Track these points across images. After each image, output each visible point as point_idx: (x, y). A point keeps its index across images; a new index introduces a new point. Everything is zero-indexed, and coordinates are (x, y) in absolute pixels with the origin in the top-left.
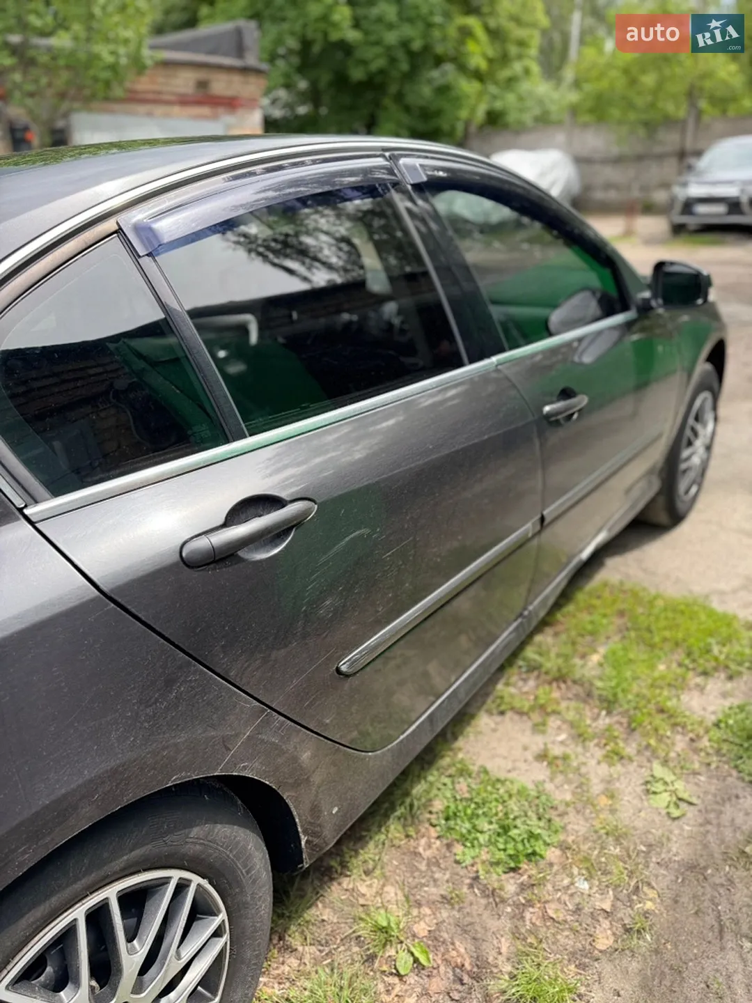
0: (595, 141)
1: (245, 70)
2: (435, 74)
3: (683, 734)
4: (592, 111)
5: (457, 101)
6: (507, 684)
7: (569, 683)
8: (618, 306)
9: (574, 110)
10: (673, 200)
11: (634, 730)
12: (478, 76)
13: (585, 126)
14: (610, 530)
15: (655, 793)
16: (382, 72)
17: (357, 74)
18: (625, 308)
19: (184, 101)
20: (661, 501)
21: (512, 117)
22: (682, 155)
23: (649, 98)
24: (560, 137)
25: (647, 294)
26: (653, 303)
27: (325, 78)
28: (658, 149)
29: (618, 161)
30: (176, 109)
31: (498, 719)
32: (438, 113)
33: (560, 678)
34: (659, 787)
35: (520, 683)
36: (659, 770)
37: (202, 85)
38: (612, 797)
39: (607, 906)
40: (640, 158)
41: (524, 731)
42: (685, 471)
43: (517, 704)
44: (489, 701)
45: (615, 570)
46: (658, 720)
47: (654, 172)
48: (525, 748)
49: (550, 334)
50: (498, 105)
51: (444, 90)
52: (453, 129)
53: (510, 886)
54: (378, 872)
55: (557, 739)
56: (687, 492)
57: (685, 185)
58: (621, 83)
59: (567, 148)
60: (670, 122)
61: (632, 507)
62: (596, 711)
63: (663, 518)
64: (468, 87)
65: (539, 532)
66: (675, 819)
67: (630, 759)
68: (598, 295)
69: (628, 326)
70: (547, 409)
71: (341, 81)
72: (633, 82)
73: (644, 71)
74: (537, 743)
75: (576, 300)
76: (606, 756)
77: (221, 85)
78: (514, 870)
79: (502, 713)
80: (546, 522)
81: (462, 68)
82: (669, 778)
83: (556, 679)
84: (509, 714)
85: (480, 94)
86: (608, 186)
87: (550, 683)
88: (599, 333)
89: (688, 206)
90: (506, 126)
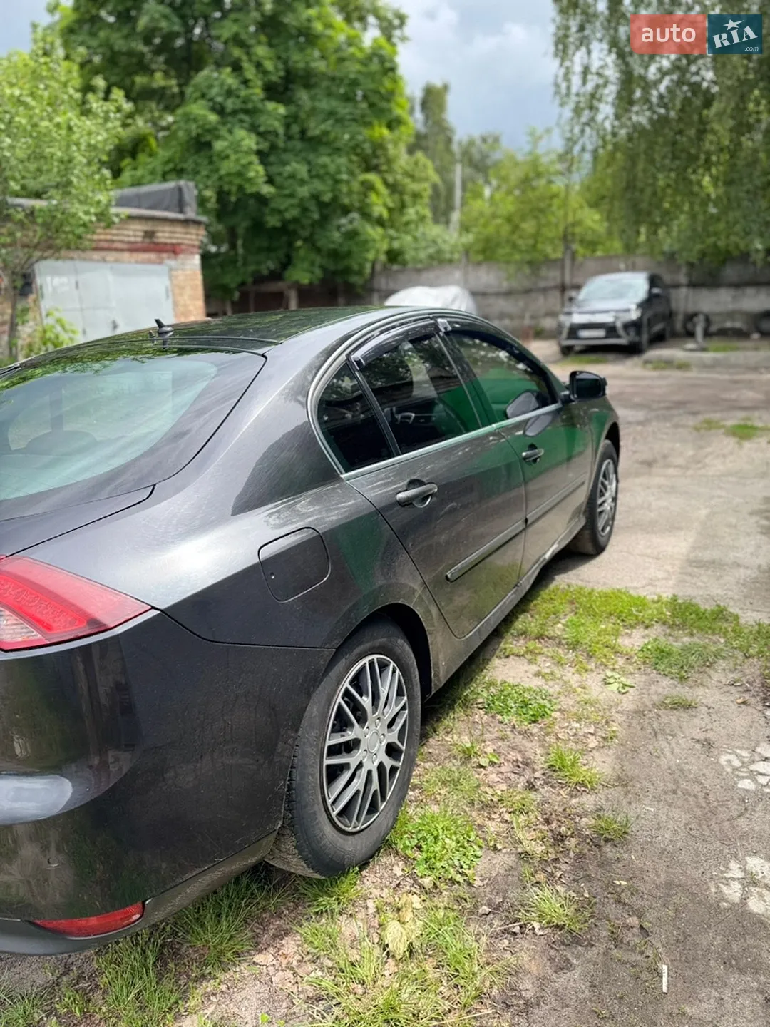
0: (487, 277)
1: (187, 222)
2: (343, 221)
3: (622, 657)
4: (483, 251)
5: (365, 245)
6: (506, 643)
7: (546, 639)
8: (549, 401)
9: (467, 251)
10: (560, 326)
11: (591, 657)
12: (380, 222)
13: (479, 263)
14: (559, 543)
15: (609, 683)
16: (295, 220)
17: (273, 221)
18: (554, 402)
19: (133, 249)
20: (587, 532)
21: (409, 256)
22: (563, 288)
23: (531, 242)
24: (458, 275)
25: (567, 393)
26: (572, 397)
27: (243, 225)
28: (542, 284)
29: (509, 294)
30: (126, 255)
31: (506, 660)
32: (349, 254)
33: (540, 637)
34: (611, 680)
35: (515, 642)
36: (609, 673)
37: (149, 235)
38: (584, 688)
39: (592, 731)
40: (527, 291)
41: (523, 665)
42: (601, 512)
43: (516, 651)
44: (497, 652)
45: (562, 581)
46: (606, 650)
47: (540, 303)
48: (526, 672)
49: (508, 418)
50: (396, 245)
51: (353, 235)
52: (362, 267)
53: (535, 729)
54: (454, 731)
55: (546, 666)
56: (603, 530)
57: (569, 314)
58: (506, 229)
59: (465, 284)
60: (549, 262)
61: (571, 532)
62: (566, 651)
63: (589, 548)
64: (374, 232)
65: (524, 530)
66: (624, 693)
67: (592, 670)
68: (535, 394)
69: (558, 411)
70: (524, 454)
71: (258, 227)
72: (516, 228)
73: (523, 218)
74: (534, 668)
75: (521, 398)
76: (578, 671)
77: (165, 235)
78: (534, 722)
79: (508, 657)
80: (529, 522)
81: (366, 215)
82: (617, 676)
83: (537, 638)
84: (512, 657)
85: (383, 237)
86: (502, 316)
87: (534, 640)
88: (538, 417)
89: (574, 331)
90: (404, 264)
